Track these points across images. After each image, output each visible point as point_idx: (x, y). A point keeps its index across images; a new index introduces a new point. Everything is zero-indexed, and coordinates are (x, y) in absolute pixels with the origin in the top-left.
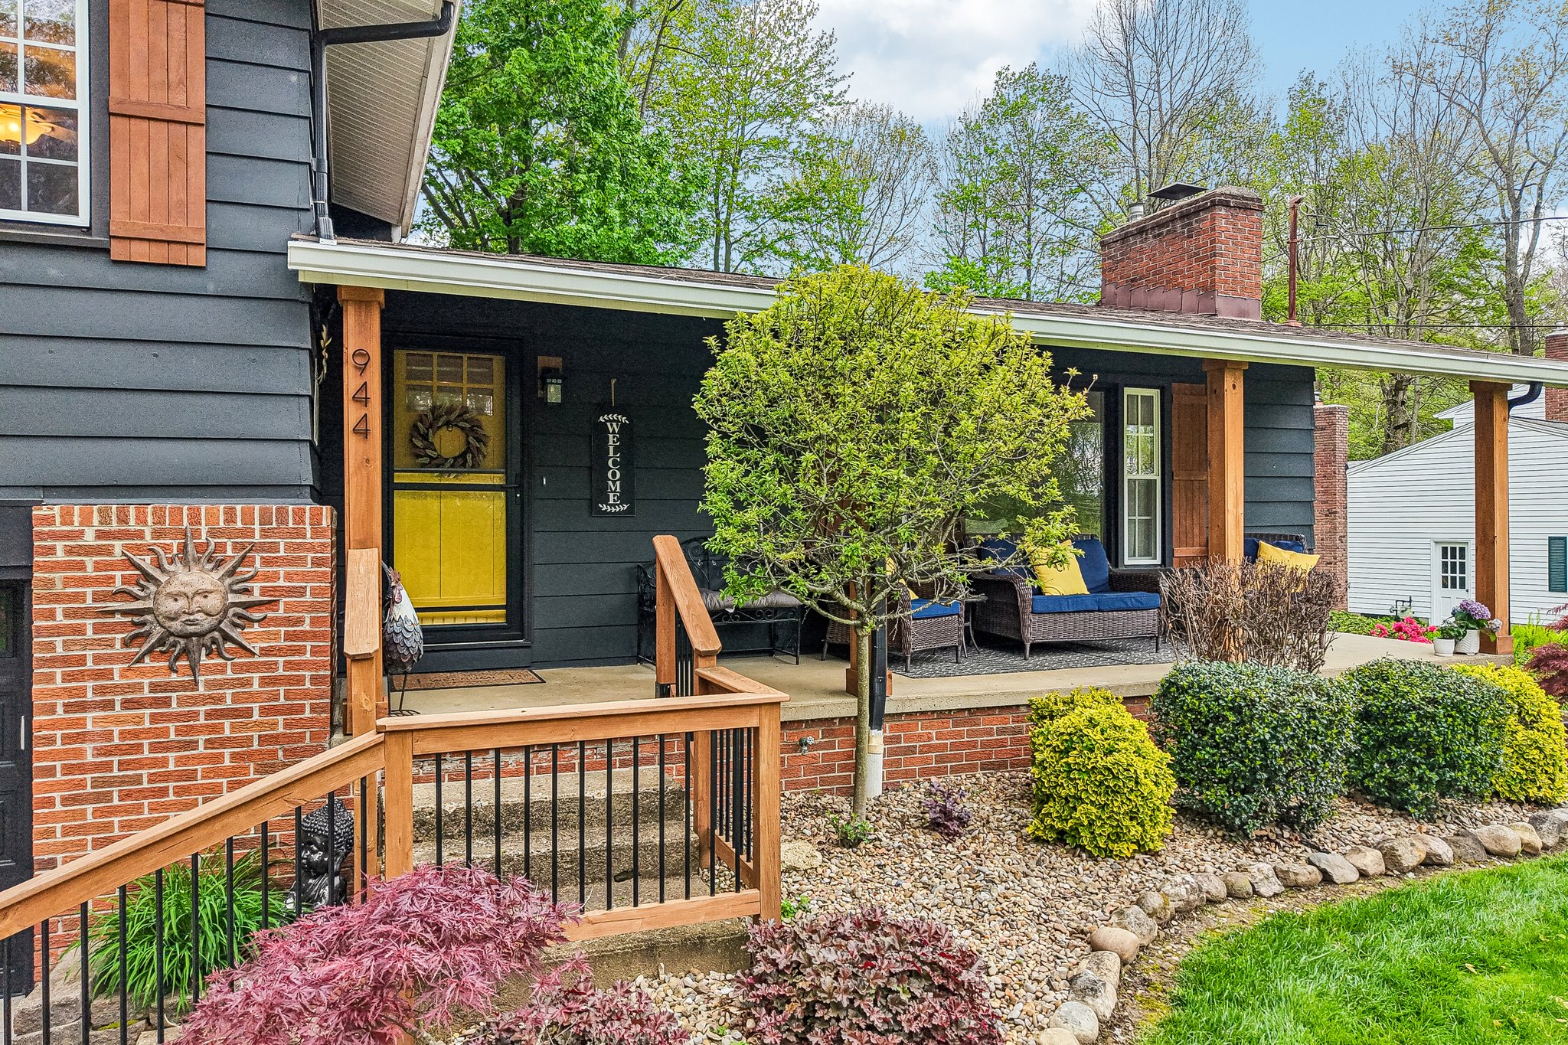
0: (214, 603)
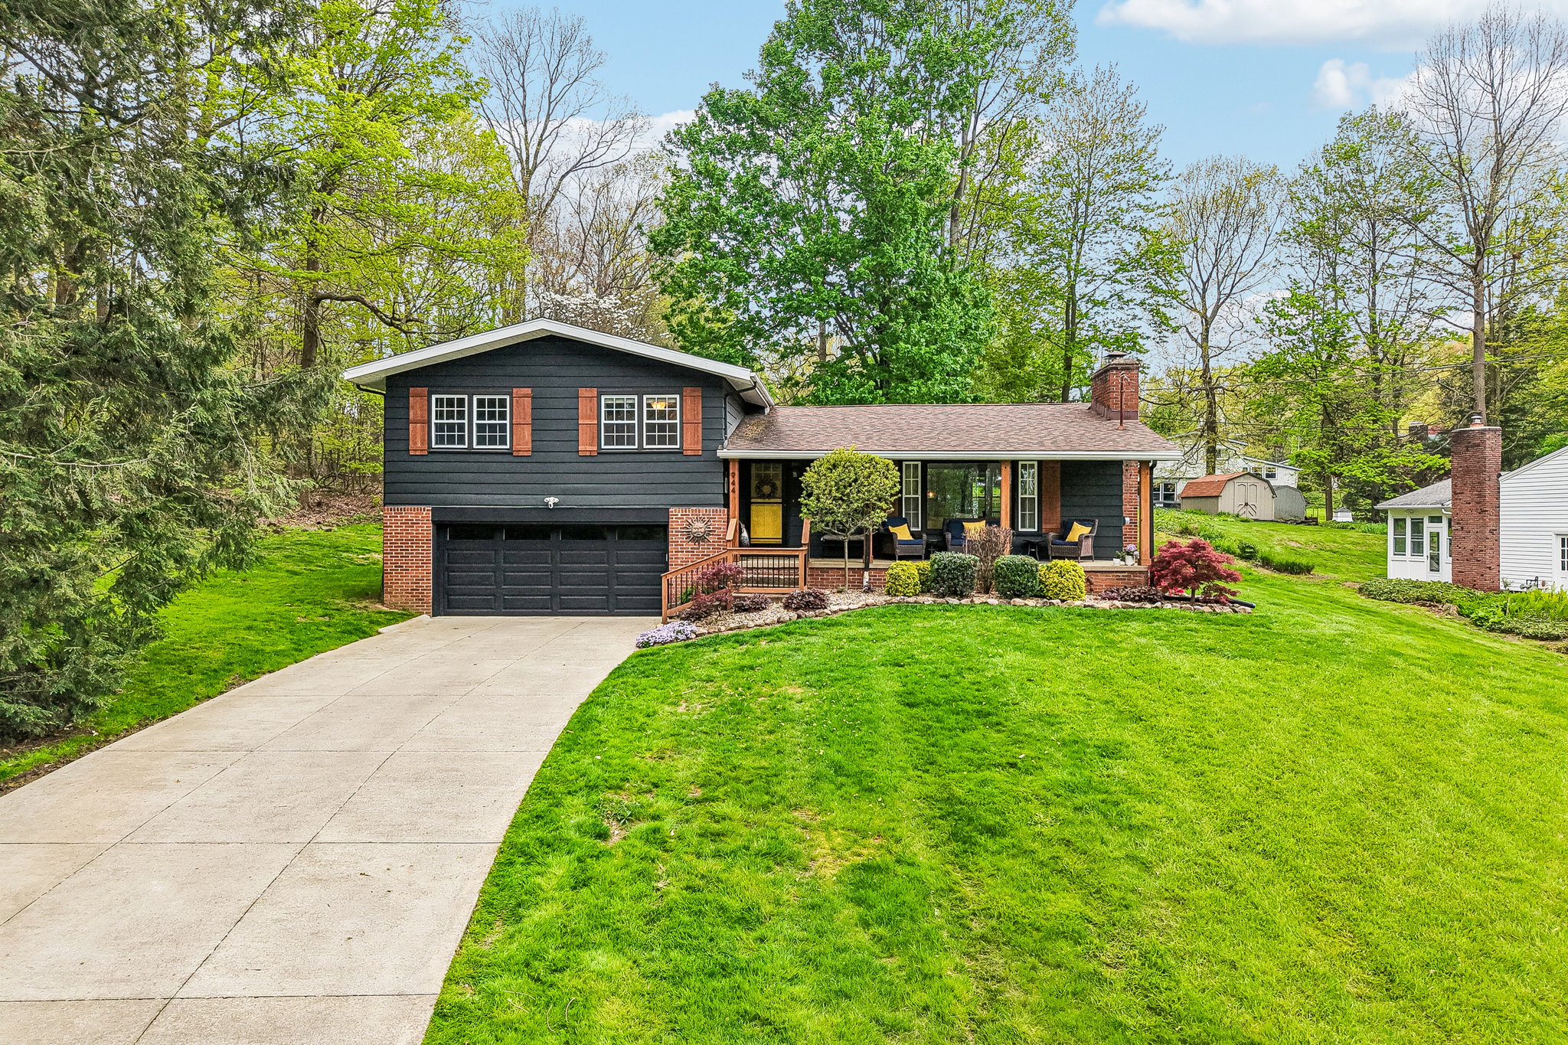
0: (703, 530)
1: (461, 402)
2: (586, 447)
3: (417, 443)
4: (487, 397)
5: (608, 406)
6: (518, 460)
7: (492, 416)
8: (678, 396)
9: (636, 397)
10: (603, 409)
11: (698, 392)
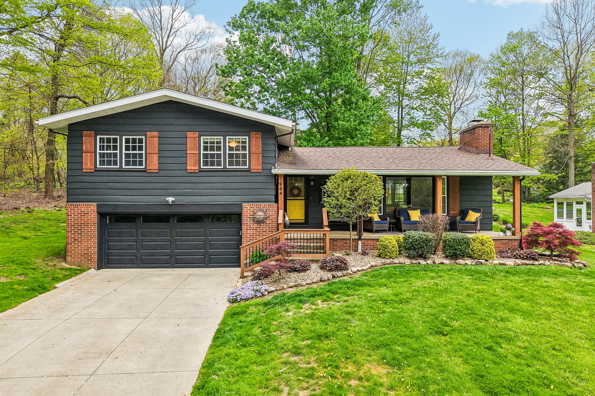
0: (263, 217)
1: (115, 140)
2: (191, 167)
3: (88, 164)
4: (131, 137)
5: (205, 143)
6: (150, 175)
7: (134, 148)
8: (247, 138)
9: (222, 138)
10: (202, 145)
11: (259, 135)
